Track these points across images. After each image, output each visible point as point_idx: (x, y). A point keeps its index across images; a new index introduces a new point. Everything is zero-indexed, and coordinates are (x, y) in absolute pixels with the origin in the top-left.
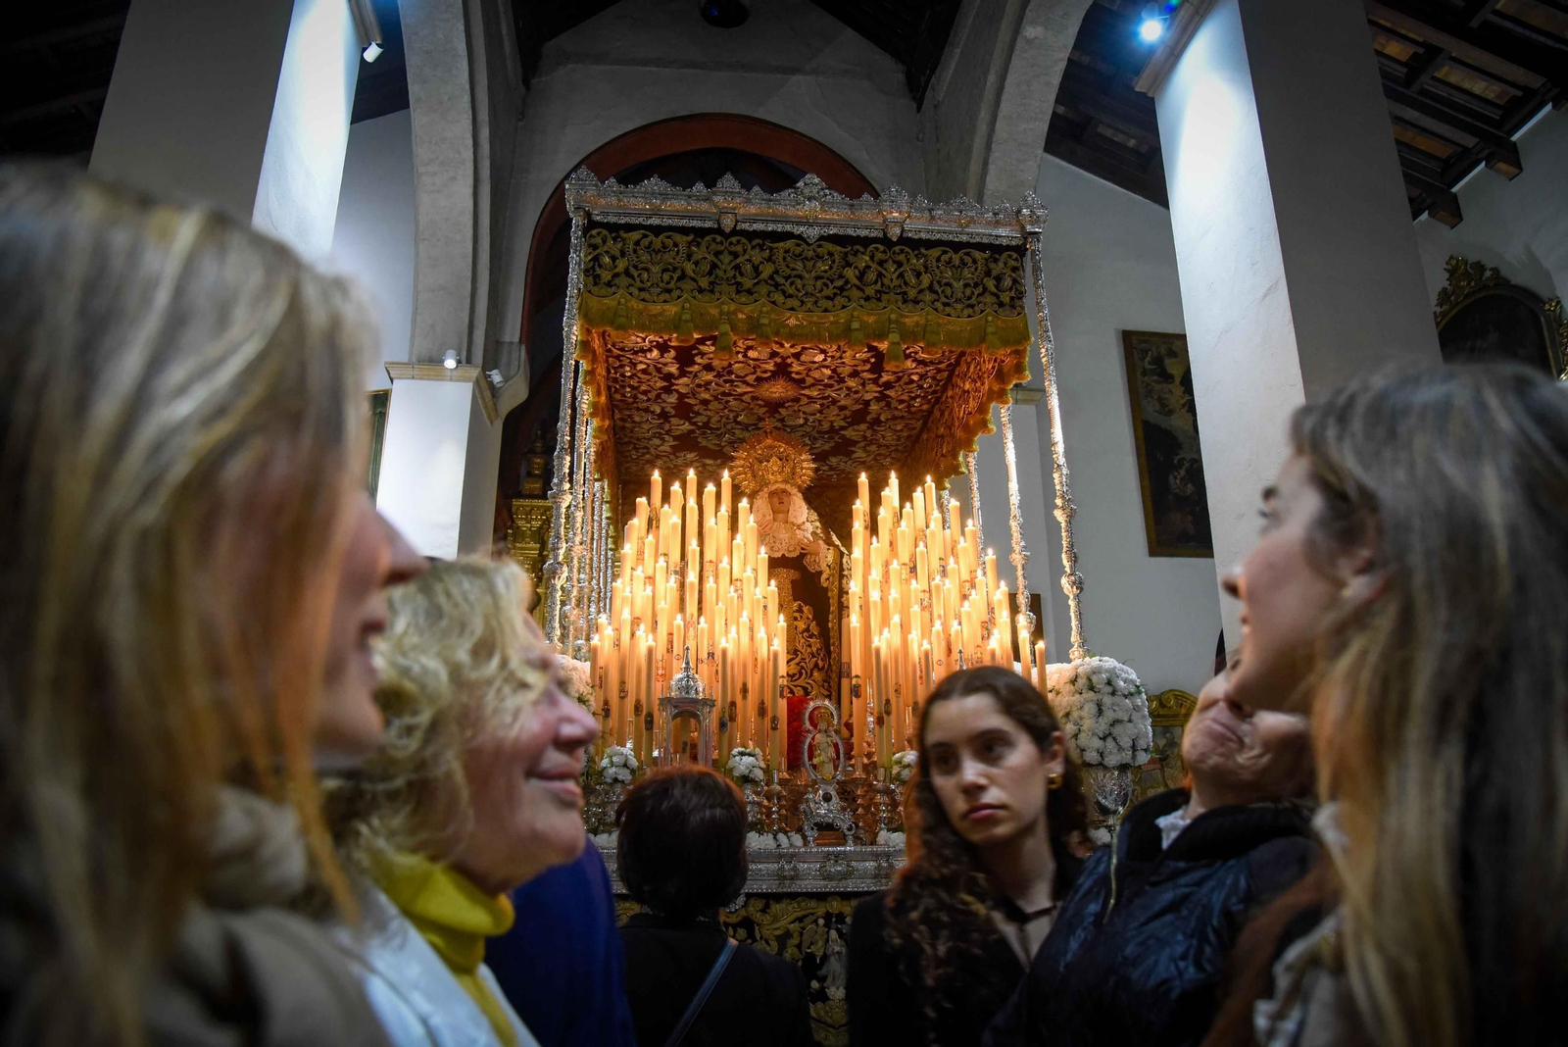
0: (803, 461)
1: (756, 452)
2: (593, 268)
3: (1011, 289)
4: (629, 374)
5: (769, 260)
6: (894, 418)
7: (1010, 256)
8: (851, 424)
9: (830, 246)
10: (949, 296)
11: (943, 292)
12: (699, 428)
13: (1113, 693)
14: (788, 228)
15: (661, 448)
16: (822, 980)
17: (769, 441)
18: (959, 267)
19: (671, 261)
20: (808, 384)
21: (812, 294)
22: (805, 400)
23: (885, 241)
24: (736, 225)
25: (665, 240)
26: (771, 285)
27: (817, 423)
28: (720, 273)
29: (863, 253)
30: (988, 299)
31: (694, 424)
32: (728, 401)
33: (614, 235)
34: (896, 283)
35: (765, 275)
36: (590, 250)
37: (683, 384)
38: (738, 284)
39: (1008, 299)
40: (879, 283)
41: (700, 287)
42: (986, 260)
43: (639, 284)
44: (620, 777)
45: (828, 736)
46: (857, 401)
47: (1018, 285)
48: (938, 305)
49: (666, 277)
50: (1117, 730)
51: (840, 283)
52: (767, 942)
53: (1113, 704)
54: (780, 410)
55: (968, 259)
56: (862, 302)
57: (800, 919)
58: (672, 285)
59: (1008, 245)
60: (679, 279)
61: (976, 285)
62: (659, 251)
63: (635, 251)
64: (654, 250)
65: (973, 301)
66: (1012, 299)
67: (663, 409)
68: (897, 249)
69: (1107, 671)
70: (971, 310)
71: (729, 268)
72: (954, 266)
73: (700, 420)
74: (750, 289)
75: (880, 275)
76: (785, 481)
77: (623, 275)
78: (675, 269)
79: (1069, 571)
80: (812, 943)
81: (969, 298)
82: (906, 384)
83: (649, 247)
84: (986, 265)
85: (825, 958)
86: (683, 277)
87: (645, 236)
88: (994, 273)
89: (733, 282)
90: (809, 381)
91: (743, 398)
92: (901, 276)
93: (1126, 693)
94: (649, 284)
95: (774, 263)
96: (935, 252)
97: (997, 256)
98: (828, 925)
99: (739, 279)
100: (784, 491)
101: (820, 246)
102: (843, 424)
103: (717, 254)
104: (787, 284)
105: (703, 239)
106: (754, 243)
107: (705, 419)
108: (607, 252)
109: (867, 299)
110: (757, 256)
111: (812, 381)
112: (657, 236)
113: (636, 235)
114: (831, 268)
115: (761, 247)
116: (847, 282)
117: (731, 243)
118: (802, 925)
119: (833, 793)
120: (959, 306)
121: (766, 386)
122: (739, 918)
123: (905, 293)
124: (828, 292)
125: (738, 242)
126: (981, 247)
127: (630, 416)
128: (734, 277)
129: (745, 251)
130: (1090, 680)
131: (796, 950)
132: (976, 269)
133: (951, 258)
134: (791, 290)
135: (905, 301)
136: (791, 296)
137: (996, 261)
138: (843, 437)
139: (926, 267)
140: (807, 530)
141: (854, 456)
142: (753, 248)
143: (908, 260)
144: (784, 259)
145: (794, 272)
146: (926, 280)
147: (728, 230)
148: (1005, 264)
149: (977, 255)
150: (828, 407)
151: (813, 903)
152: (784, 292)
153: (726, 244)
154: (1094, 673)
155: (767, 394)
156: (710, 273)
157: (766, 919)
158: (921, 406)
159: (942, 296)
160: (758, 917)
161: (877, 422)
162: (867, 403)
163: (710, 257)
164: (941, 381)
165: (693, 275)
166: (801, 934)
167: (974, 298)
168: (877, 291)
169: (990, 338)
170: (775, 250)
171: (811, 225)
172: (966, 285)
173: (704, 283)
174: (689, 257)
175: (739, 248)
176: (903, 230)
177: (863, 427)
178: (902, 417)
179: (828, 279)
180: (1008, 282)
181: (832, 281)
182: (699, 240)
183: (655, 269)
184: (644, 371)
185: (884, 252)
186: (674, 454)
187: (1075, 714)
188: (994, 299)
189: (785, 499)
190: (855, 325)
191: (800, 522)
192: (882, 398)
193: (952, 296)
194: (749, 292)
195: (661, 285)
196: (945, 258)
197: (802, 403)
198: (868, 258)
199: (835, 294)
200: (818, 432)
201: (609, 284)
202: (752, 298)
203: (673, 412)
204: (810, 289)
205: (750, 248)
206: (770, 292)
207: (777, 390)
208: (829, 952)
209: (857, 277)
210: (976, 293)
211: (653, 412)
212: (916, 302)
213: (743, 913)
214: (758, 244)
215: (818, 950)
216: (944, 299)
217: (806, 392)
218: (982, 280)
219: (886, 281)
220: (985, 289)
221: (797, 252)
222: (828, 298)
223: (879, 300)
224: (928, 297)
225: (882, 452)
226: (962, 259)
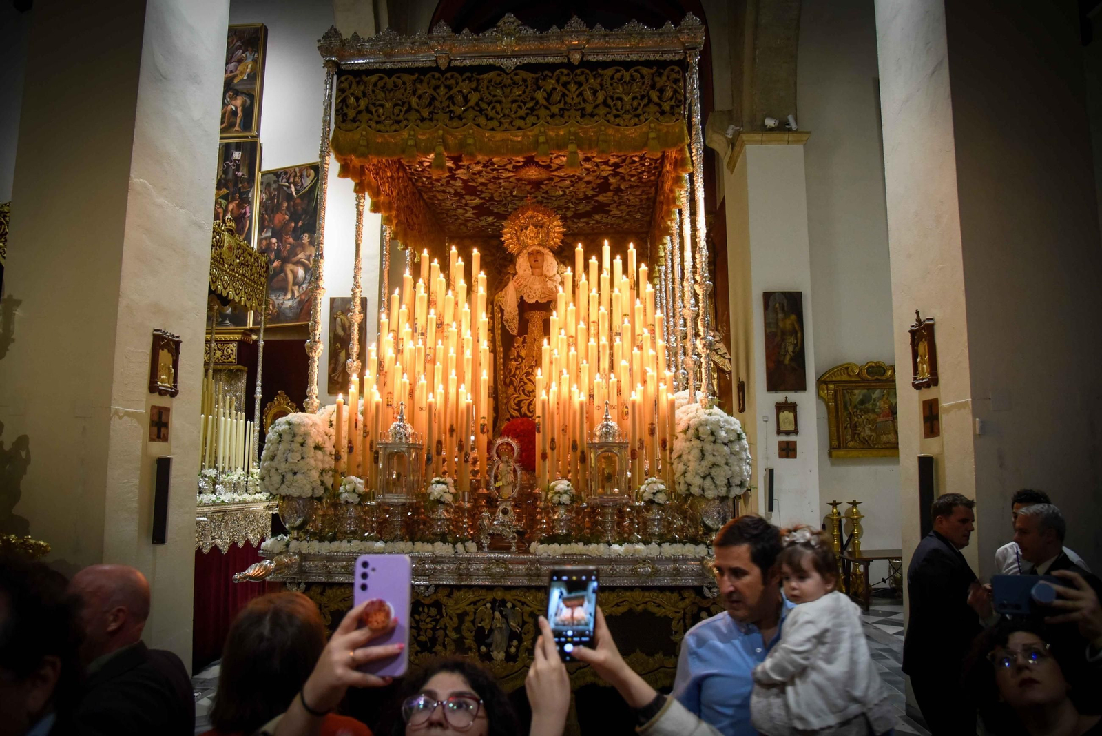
0: (555, 226)
1: (520, 221)
2: (342, 108)
3: (671, 99)
4: (420, 169)
5: (476, 89)
6: (631, 187)
7: (672, 70)
8: (600, 193)
9: (523, 74)
10: (620, 108)
11: (615, 105)
12: (487, 201)
13: (714, 442)
14: (491, 61)
15: (466, 215)
16: (489, 646)
17: (530, 213)
18: (629, 82)
19: (401, 97)
20: (554, 168)
21: (508, 116)
22: (557, 179)
23: (569, 66)
24: (450, 63)
25: (396, 80)
26: (477, 111)
27: (573, 193)
28: (437, 104)
29: (551, 78)
30: (653, 108)
31: (483, 198)
32: (500, 183)
33: (357, 79)
34: (577, 100)
35: (472, 103)
36: (340, 93)
37: (461, 173)
38: (451, 111)
39: (668, 108)
40: (563, 102)
41: (422, 117)
42: (653, 74)
43: (376, 118)
44: (350, 500)
45: (508, 466)
46: (598, 177)
47: (677, 95)
48: (611, 117)
49: (396, 110)
50: (714, 472)
51: (531, 105)
52: (451, 618)
53: (714, 450)
54: (542, 186)
55: (637, 75)
56: (548, 119)
57: (475, 603)
58: (401, 117)
59: (672, 60)
60: (407, 111)
61: (643, 97)
62: (392, 90)
63: (373, 91)
64: (388, 90)
65: (639, 111)
66: (672, 107)
67: (455, 190)
68: (578, 71)
69: (712, 423)
70: (637, 119)
71: (444, 99)
72: (625, 82)
73: (486, 196)
74: (460, 116)
75: (564, 95)
76: (539, 245)
77: (365, 112)
78: (404, 103)
79: (702, 336)
80: (482, 620)
81: (636, 109)
82: (630, 163)
83: (384, 87)
84: (652, 79)
85: (491, 631)
86: (409, 109)
87: (381, 78)
88: (658, 86)
89: (448, 109)
90: (554, 166)
91: (511, 180)
92: (581, 94)
93: (726, 441)
94: (383, 118)
95: (480, 92)
96: (609, 72)
97: (662, 71)
98: (493, 608)
99: (452, 108)
100: (538, 252)
101: (516, 75)
102: (592, 193)
103: (436, 88)
104: (489, 108)
105: (425, 76)
106: (464, 77)
107: (490, 196)
108: (352, 94)
109: (553, 116)
110: (465, 87)
111: (557, 166)
112: (390, 78)
113: (374, 78)
114: (524, 92)
115: (470, 79)
116: (537, 103)
117: (446, 78)
118: (476, 607)
119: (509, 508)
120: (628, 116)
121: (524, 171)
122: (431, 601)
123: (583, 109)
124: (522, 113)
125: (452, 76)
126: (648, 64)
127: (434, 196)
128: (448, 106)
129: (457, 84)
130: (697, 430)
131: (471, 625)
132: (643, 84)
133: (622, 76)
134: (491, 114)
135: (583, 116)
136: (492, 119)
137: (660, 75)
138: (597, 201)
139: (601, 85)
140: (556, 281)
141: (611, 213)
142: (463, 80)
143: (587, 80)
144: (488, 88)
145: (495, 98)
146: (601, 96)
147: (443, 68)
148: (668, 77)
149: (645, 71)
150: (577, 182)
151: (484, 592)
152: (486, 116)
153: (443, 79)
154: (701, 425)
155: (526, 177)
156: (430, 104)
157: (451, 602)
158: (649, 177)
159: (613, 108)
160: (444, 600)
161: (618, 191)
162: (606, 178)
163: (430, 91)
164: (657, 160)
165: (417, 107)
166: (475, 613)
167: (640, 108)
168: (561, 109)
169: (652, 143)
170: (481, 81)
171: (509, 57)
172: (634, 98)
173: (425, 114)
174: (414, 92)
175: (452, 82)
176: (583, 55)
177: (610, 194)
178: (637, 186)
179: (522, 102)
180: (669, 93)
181: (525, 103)
182: (422, 77)
183: (388, 105)
184: (429, 166)
185: (568, 75)
186: (477, 218)
187: (685, 457)
188: (656, 108)
189: (539, 258)
190: (542, 139)
191: (551, 274)
192: (615, 174)
193: (622, 109)
194: (460, 118)
195: (392, 117)
196: (618, 76)
197: (555, 181)
198: (553, 81)
199: (527, 114)
200: (577, 199)
201: (354, 120)
202: (461, 123)
203: (464, 192)
204: (507, 112)
205: (461, 80)
206: (476, 117)
207: (533, 173)
208: (493, 627)
209: (545, 98)
210: (642, 105)
211: (449, 193)
212: (592, 115)
213: (434, 597)
214: (468, 77)
215: (486, 625)
216: (615, 112)
217: (555, 173)
218: (648, 92)
219: (568, 100)
220: (650, 100)
221: (498, 82)
222: (522, 118)
223: (562, 116)
224: (602, 111)
225: (632, 210)
226: (632, 76)
